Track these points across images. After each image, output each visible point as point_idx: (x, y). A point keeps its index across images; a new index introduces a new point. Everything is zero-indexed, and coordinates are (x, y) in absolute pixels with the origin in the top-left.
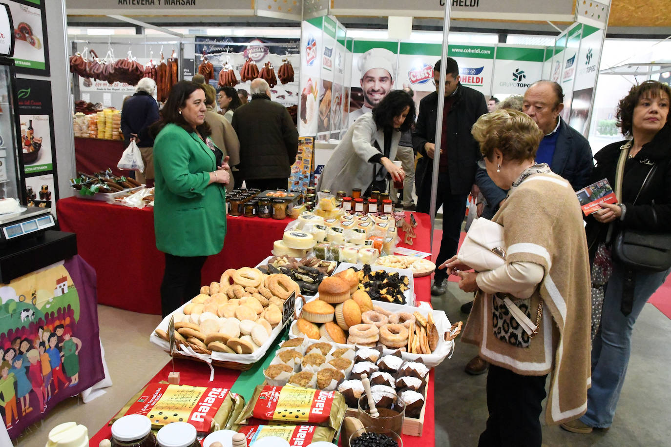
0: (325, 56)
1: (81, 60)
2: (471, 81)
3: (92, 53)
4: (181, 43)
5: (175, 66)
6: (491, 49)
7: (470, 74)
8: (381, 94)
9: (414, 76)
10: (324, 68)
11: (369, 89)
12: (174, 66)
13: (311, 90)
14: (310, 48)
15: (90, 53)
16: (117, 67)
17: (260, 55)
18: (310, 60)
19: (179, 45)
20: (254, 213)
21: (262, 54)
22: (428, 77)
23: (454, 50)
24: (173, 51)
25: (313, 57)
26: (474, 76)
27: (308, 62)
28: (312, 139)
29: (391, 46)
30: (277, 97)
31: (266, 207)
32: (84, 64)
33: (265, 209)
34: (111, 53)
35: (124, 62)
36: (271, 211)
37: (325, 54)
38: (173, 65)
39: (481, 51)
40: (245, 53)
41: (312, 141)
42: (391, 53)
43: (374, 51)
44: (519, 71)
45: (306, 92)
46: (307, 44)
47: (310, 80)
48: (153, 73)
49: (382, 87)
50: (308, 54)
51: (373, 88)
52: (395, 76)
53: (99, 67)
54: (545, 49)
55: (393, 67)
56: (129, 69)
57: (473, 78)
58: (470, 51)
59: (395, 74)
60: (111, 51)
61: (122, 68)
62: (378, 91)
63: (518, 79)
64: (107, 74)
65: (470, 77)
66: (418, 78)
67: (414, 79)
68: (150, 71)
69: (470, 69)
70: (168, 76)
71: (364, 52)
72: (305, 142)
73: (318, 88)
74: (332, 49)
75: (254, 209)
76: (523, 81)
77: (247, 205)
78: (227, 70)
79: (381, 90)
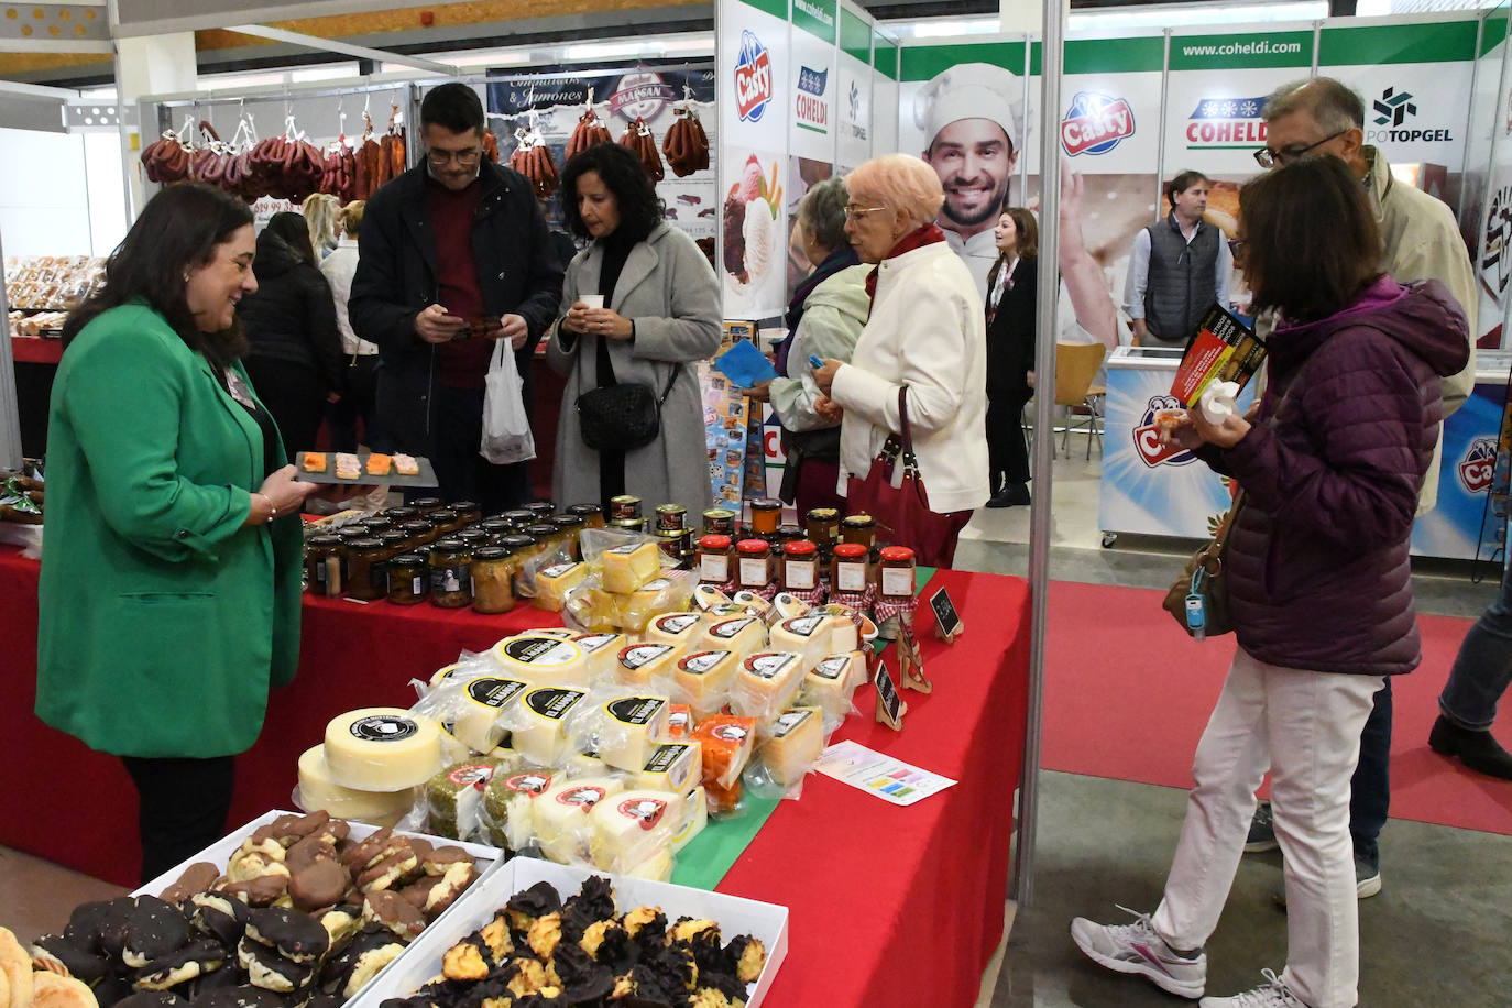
0: (803, 93)
1: (173, 149)
2: (1244, 135)
3: (205, 130)
4: (413, 87)
5: (400, 145)
6: (1304, 37)
7: (1239, 115)
8: (984, 189)
9: (1074, 134)
10: (799, 125)
11: (949, 177)
12: (396, 146)
13: (758, 188)
14: (748, 73)
15: (201, 130)
16: (257, 160)
17: (652, 105)
18: (750, 105)
19: (408, 90)
20: (417, 591)
21: (657, 103)
22: (1116, 134)
23: (1188, 51)
24: (395, 108)
25: (761, 96)
26: (1251, 120)
27: (743, 111)
28: (750, 326)
29: (1007, 55)
30: (700, 215)
31: (450, 573)
32: (182, 157)
33: (446, 578)
34: (249, 125)
35: (274, 147)
36: (465, 586)
37: (800, 86)
38: (393, 143)
39: (1270, 48)
40: (614, 102)
41: (750, 335)
42: (1006, 73)
43: (956, 72)
44: (1395, 94)
45: (740, 195)
46: (737, 60)
47: (753, 160)
48: (346, 169)
49: (984, 171)
50: (744, 89)
51: (959, 174)
52: (1019, 137)
53: (216, 163)
54: (1480, 18)
55: (1012, 112)
56: (284, 162)
57: (1250, 126)
58: (1237, 48)
59: (1019, 131)
60: (248, 121)
61: (270, 162)
62: (975, 181)
63: (1392, 119)
64: (235, 181)
65: (1242, 125)
66: (1087, 139)
67: (1074, 143)
68: (339, 165)
69: (1240, 102)
70: (383, 175)
71: (928, 77)
72: (731, 338)
73: (782, 181)
74: (825, 73)
75: (416, 580)
76: (1410, 124)
77: (398, 566)
78: (529, 149)
79: (983, 178)
